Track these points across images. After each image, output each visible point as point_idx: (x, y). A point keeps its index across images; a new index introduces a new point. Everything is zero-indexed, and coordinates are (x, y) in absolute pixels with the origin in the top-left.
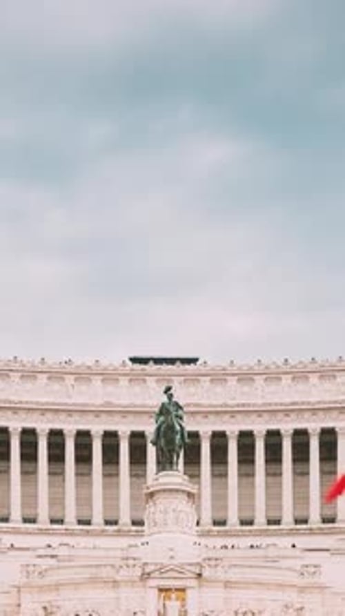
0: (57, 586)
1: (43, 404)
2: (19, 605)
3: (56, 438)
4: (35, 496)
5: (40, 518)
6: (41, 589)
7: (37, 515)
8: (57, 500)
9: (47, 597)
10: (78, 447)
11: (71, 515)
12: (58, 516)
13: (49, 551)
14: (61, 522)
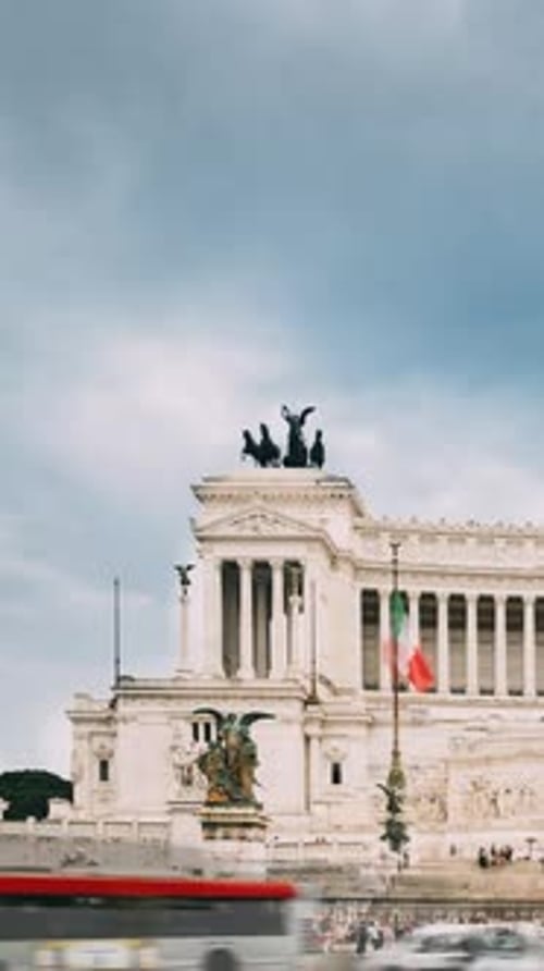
0: (488, 760)
1: (472, 569)
2: (446, 780)
3: (486, 603)
4: (464, 664)
5: (469, 689)
6: (471, 763)
7: (466, 686)
8: (487, 670)
9: (476, 772)
10: (509, 613)
11: (501, 685)
12: (487, 686)
13: (479, 724)
14: (491, 692)
